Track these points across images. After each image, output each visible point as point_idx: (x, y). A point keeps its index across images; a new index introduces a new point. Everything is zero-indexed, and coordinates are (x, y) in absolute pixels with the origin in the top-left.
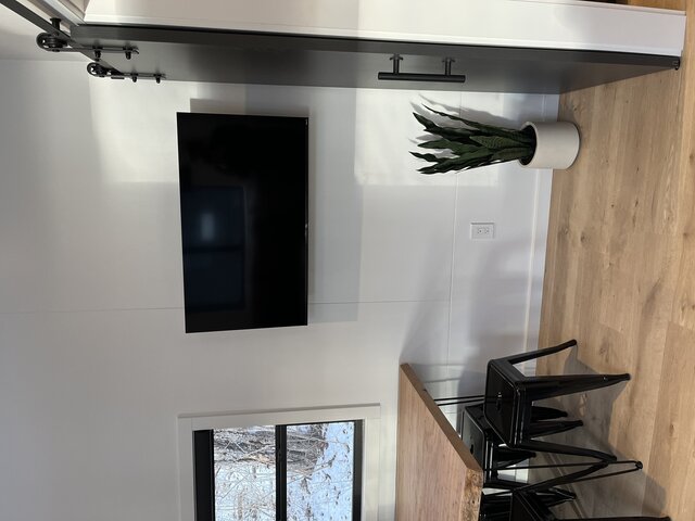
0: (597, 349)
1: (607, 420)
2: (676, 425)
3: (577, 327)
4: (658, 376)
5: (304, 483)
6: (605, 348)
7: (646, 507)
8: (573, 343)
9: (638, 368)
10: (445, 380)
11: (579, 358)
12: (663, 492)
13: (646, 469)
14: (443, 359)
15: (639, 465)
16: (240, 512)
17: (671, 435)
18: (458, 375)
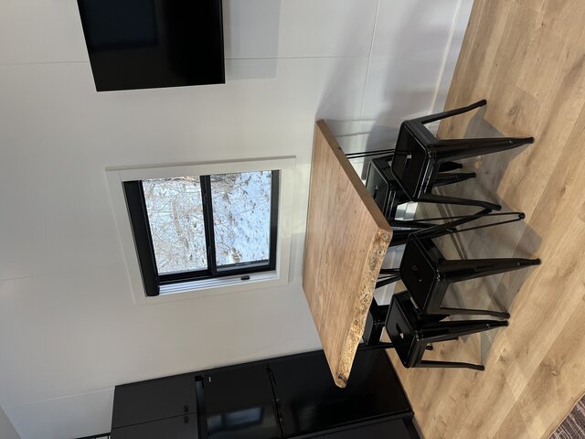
0: (507, 110)
1: (500, 175)
2: (569, 189)
3: (491, 88)
4: (562, 143)
5: (226, 197)
6: (515, 111)
7: (519, 249)
8: (483, 103)
9: (545, 133)
10: (356, 134)
11: (485, 118)
12: (540, 240)
13: (527, 220)
14: (357, 114)
15: (522, 216)
16: (176, 215)
17: (562, 195)
18: (369, 129)
